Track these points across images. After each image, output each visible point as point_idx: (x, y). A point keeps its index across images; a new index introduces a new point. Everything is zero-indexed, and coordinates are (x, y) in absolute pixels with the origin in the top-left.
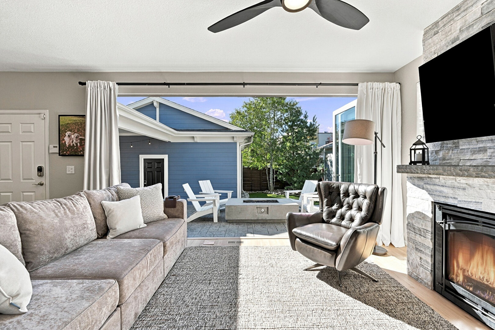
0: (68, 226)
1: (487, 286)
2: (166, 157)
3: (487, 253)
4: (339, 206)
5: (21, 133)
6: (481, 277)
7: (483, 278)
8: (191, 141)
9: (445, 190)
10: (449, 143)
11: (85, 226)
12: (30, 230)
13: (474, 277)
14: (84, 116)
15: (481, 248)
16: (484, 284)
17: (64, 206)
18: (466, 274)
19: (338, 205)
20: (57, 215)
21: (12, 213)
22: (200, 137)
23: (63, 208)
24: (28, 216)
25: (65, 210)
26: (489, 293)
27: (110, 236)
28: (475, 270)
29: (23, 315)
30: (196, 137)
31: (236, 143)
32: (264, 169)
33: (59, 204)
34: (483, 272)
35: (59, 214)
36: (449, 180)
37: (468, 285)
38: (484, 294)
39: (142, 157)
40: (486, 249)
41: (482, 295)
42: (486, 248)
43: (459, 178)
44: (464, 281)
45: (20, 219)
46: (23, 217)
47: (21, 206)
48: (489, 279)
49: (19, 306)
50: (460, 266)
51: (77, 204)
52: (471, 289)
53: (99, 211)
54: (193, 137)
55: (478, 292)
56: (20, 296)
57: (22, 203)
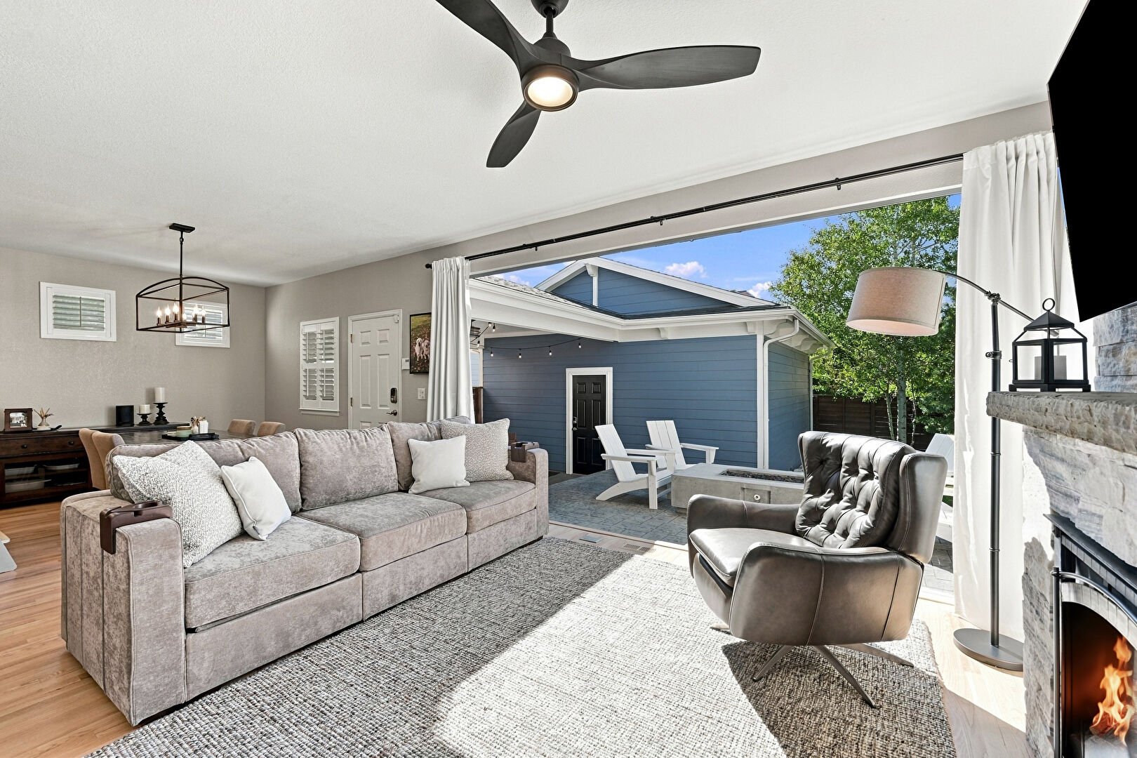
0: (352, 464)
2: (608, 372)
4: (833, 497)
5: (378, 344)
8: (653, 337)
11: (377, 469)
12: (308, 462)
14: (430, 314)
17: (353, 440)
19: (832, 494)
20: (341, 450)
21: (295, 441)
22: (673, 328)
23: (351, 441)
24: (310, 447)
25: (352, 444)
27: (413, 489)
29: (259, 542)
30: (663, 328)
31: (754, 337)
32: (881, 401)
33: (348, 437)
35: (344, 449)
39: (571, 373)
45: (301, 449)
46: (304, 447)
47: (306, 434)
49: (259, 532)
51: (371, 438)
53: (403, 452)
54: (658, 330)
56: (262, 522)
57: (307, 432)
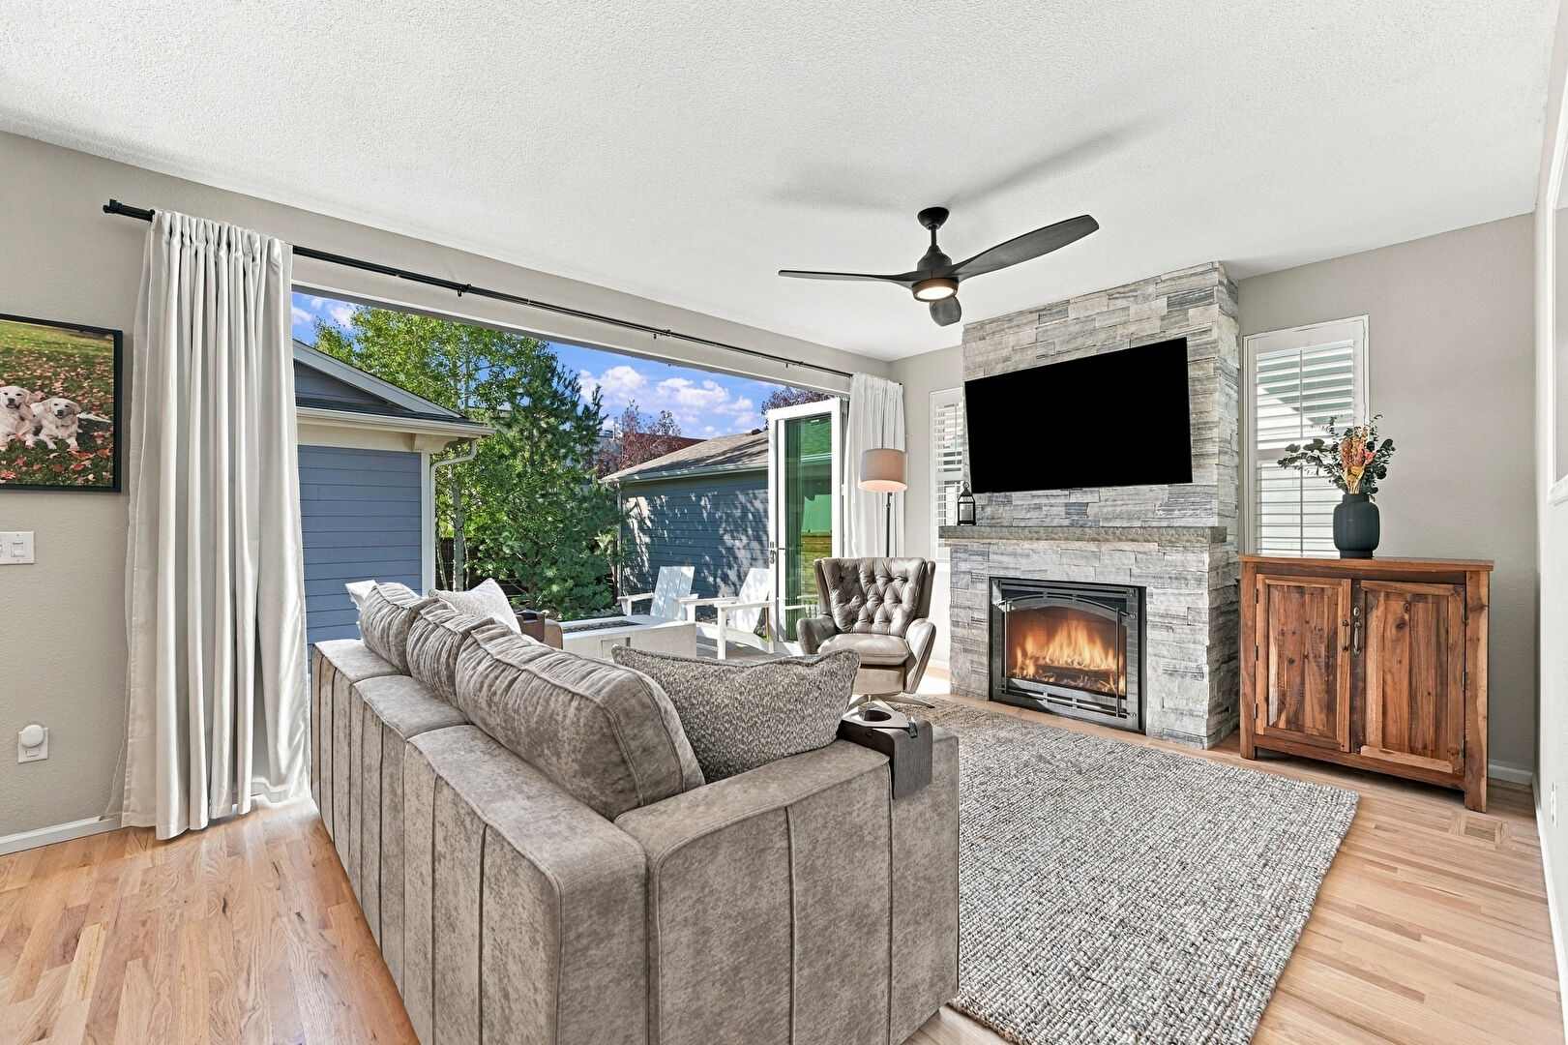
1: (1081, 671)
3: (1076, 628)
4: (860, 601)
6: (1069, 661)
7: (1072, 662)
9: (1005, 559)
10: (1000, 496)
13: (1056, 664)
15: (1065, 625)
16: (1074, 669)
18: (1041, 662)
19: (859, 599)
26: (1084, 678)
28: (1057, 653)
34: (1072, 654)
36: (1011, 546)
37: (1045, 677)
38: (1075, 681)
40: (1074, 626)
41: (1073, 683)
42: (1075, 623)
43: (1021, 543)
44: (1037, 672)
48: (1083, 661)
50: (1029, 654)
52: (1052, 680)
55: (1065, 681)
